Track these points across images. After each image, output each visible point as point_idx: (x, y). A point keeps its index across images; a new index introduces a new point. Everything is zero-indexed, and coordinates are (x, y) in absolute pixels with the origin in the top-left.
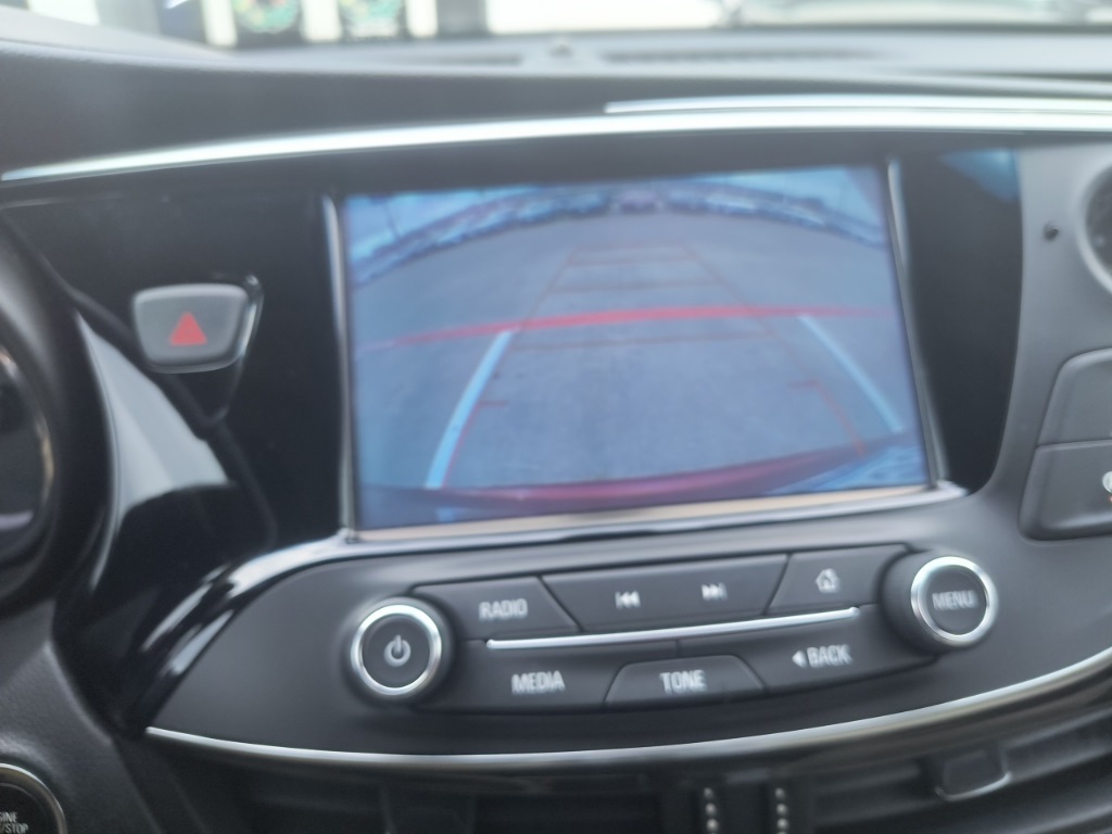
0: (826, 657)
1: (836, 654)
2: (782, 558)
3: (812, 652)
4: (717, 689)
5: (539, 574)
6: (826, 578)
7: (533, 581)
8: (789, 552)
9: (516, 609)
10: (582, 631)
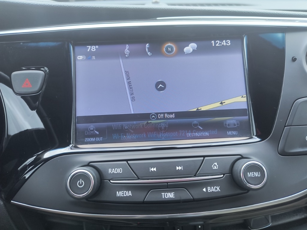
0: (213, 190)
1: (216, 189)
2: (202, 158)
3: (209, 188)
4: (178, 198)
5: (127, 160)
6: (215, 165)
7: (125, 162)
8: (204, 157)
9: (119, 171)
10: (139, 179)
